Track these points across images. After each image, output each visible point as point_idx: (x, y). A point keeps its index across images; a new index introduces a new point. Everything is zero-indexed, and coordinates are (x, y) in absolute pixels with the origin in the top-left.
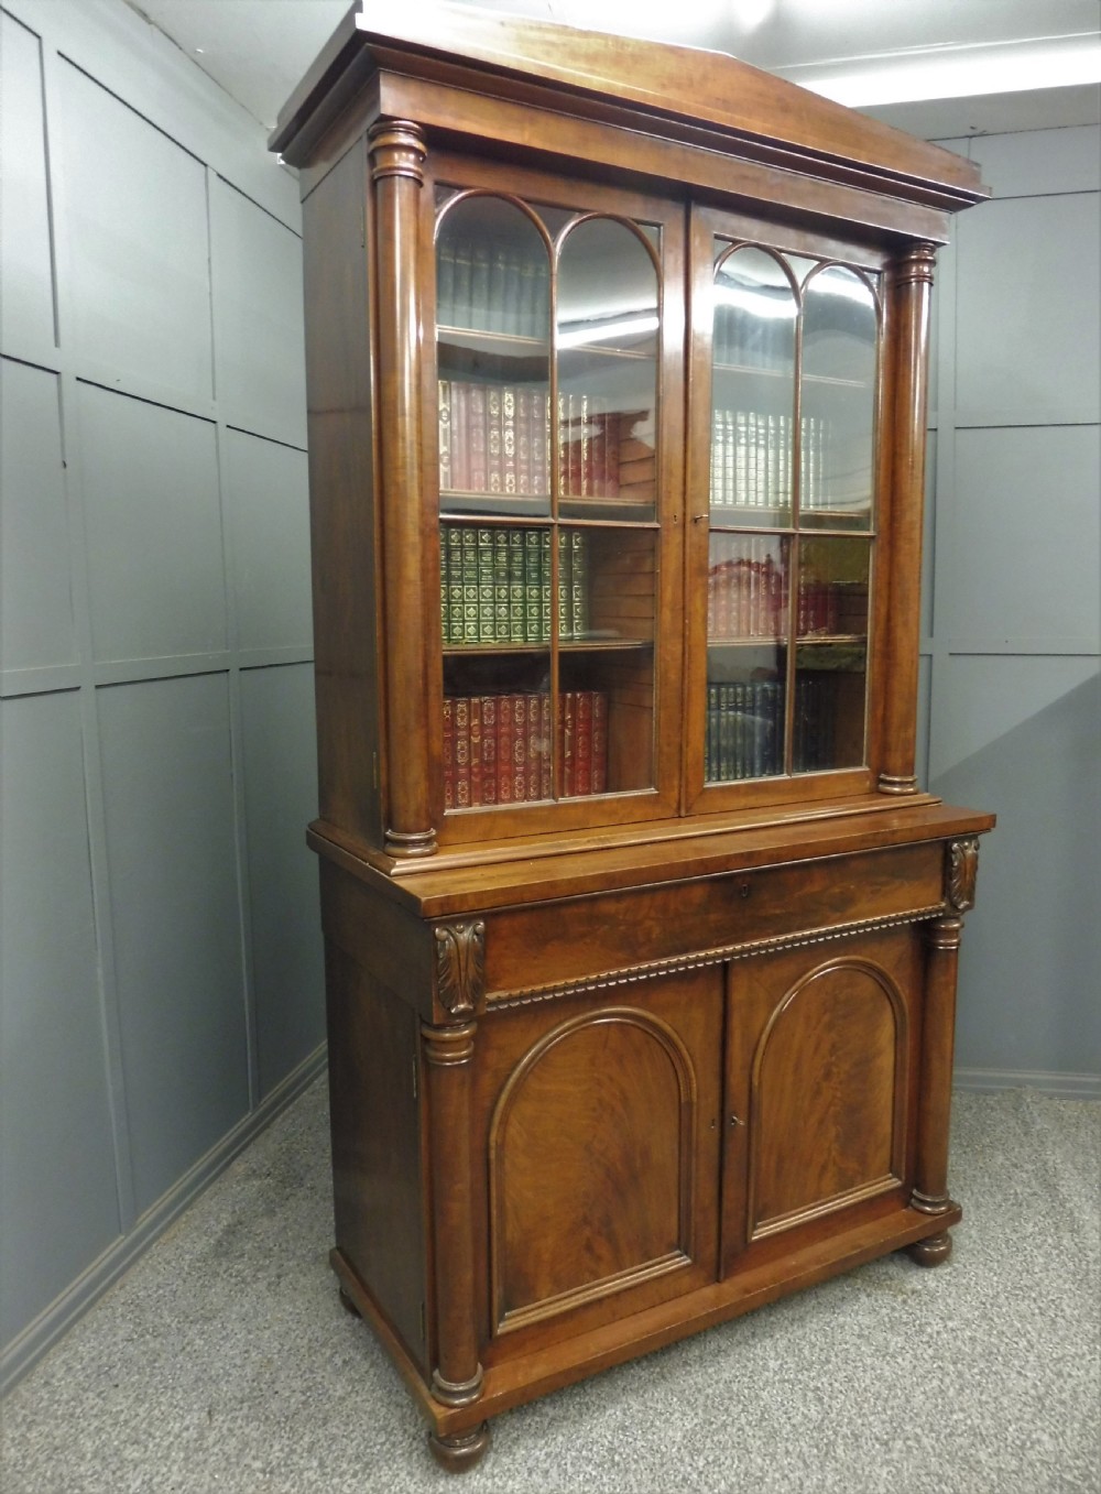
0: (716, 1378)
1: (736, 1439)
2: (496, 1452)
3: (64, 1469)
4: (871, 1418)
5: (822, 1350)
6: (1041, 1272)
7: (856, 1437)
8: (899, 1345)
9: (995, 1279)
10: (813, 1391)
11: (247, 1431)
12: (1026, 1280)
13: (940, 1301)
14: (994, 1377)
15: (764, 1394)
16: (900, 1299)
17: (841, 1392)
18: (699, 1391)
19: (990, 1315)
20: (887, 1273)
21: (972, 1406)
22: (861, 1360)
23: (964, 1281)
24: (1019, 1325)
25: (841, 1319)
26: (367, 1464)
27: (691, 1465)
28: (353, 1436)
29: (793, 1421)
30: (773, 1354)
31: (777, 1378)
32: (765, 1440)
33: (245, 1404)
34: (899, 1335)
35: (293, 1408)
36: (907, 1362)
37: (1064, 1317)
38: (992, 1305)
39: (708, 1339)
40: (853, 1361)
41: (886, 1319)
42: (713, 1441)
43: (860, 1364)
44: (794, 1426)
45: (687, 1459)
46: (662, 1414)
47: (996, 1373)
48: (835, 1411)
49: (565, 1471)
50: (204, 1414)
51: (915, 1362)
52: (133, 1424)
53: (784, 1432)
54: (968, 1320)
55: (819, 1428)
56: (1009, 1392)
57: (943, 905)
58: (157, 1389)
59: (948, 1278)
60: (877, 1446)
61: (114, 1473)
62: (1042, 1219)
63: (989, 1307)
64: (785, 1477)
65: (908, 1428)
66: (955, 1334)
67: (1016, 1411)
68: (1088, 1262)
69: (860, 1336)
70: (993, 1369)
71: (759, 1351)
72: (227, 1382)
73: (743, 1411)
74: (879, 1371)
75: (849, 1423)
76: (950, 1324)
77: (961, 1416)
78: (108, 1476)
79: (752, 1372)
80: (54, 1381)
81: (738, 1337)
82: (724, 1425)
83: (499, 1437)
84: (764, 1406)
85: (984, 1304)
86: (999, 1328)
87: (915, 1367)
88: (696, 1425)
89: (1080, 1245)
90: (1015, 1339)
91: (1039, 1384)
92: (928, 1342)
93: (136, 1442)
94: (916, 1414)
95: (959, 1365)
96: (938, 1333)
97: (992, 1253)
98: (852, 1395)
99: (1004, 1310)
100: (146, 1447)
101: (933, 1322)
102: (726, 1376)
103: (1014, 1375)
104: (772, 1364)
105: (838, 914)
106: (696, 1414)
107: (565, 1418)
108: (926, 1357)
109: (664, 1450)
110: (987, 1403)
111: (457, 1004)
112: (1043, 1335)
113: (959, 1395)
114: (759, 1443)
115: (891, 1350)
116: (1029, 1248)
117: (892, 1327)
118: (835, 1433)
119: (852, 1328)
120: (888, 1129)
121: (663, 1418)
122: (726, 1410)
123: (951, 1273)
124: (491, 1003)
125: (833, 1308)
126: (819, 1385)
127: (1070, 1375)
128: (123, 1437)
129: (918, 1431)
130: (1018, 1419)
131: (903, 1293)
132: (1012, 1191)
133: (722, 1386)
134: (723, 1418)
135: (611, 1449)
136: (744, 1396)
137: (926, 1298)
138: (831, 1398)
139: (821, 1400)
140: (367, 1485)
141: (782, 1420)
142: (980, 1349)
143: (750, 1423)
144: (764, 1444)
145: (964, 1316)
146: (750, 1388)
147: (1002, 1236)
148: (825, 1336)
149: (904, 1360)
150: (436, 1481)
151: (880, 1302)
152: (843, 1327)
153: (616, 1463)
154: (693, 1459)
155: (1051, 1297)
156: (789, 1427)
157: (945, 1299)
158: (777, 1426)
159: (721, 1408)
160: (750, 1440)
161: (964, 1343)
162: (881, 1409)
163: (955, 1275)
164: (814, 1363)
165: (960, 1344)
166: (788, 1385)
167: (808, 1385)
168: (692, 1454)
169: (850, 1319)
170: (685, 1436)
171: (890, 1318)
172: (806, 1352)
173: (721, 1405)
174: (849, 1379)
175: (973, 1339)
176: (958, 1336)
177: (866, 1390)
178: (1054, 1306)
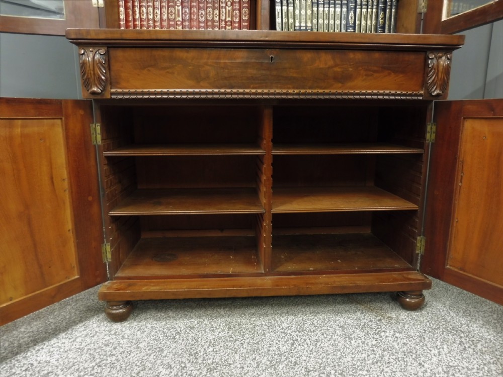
0: (252, 322)
1: (236, 347)
2: (135, 320)
4: (312, 359)
5: (315, 326)
6: (476, 327)
7: (296, 363)
8: (359, 336)
9: (444, 323)
10: (293, 340)
13: (401, 324)
14: (402, 363)
15: (267, 335)
16: (379, 318)
17: (307, 344)
18: (240, 324)
19: (425, 336)
20: (382, 307)
22: (332, 336)
23: (422, 319)
24: (439, 344)
25: (338, 318)
26: (89, 309)
27: (205, 349)
30: (289, 322)
32: (249, 351)
34: (363, 332)
36: (356, 344)
37: (474, 349)
38: (429, 332)
39: (265, 308)
40: (327, 335)
41: (362, 324)
42: (224, 344)
43: (329, 337)
44: (269, 350)
45: (206, 347)
47: (404, 361)
48: (296, 350)
49: (151, 333)
51: (361, 344)
53: (262, 351)
55: (280, 355)
57: (422, 92)
59: (414, 316)
60: (303, 371)
63: (427, 332)
64: (243, 368)
65: (328, 369)
69: (341, 327)
70: (405, 359)
71: (283, 319)
74: (336, 343)
75: (297, 357)
76: (397, 335)
79: (271, 325)
81: (279, 312)
82: (236, 340)
83: (143, 316)
84: (263, 339)
85: (425, 330)
86: (426, 342)
87: (358, 346)
88: (224, 336)
90: (431, 349)
91: (429, 371)
92: (377, 338)
94: (339, 365)
95: (385, 352)
96: (387, 336)
98: (312, 347)
99: (435, 336)
101: (388, 332)
102: (258, 323)
103: (416, 364)
104: (285, 325)
105: (340, 85)
106: (228, 332)
107: (173, 318)
109: (199, 340)
111: (91, 88)
112: (452, 353)
113: (373, 364)
115: (352, 337)
117: (363, 328)
118: (287, 359)
119: (340, 323)
121: (212, 329)
123: (417, 315)
124: (112, 94)
125: (338, 313)
126: (299, 339)
131: (383, 316)
133: (252, 326)
134: (238, 337)
135: (178, 333)
136: (257, 332)
137: (393, 321)
138: (299, 345)
139: (292, 345)
140: (81, 315)
141: (265, 346)
142: (405, 349)
143: (248, 343)
144: (247, 352)
145: (409, 334)
146: (263, 331)
147: (465, 308)
148: (322, 322)
149: (355, 342)
150: (104, 322)
151: (366, 317)
152: (335, 321)
153: (174, 338)
154: (208, 348)
155: (473, 339)
156: (266, 350)
157: (404, 324)
158: (260, 348)
159: (242, 334)
160: (242, 349)
161: (398, 344)
162: (321, 357)
163: (419, 316)
164: (306, 330)
165: (395, 344)
166: (283, 335)
167: (293, 337)
168: (210, 345)
169: (342, 319)
170: (215, 338)
171: (365, 324)
172: (306, 325)
173: (243, 333)
174: (317, 340)
175: (405, 344)
176: (397, 340)
177: (321, 348)
178: (471, 343)
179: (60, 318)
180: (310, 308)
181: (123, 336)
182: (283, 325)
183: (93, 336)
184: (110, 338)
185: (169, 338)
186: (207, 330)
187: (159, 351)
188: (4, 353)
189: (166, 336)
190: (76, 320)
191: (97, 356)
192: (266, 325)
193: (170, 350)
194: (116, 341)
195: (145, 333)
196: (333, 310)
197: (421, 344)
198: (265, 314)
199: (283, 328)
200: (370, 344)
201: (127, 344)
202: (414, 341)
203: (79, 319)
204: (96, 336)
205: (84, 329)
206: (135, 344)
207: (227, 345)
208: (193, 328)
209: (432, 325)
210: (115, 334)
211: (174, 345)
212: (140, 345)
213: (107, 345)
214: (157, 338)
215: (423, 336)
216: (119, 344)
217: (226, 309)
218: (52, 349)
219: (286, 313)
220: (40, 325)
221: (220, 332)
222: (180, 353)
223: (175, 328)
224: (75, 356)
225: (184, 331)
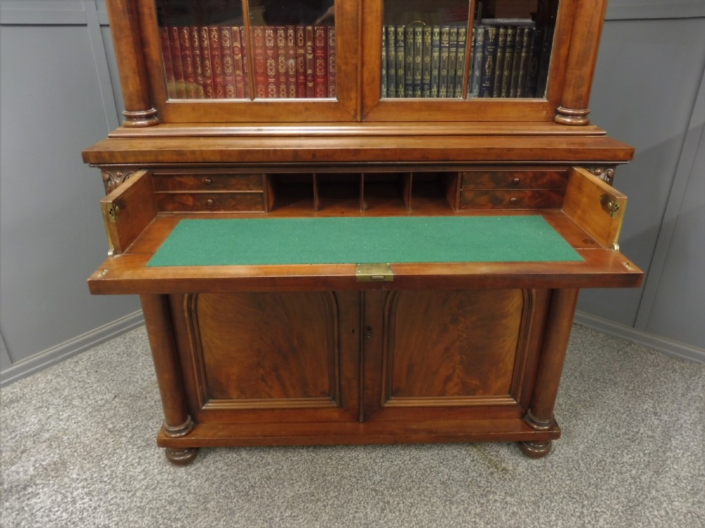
0: (339, 472)
1: (317, 510)
2: (202, 464)
5: (413, 481)
6: (606, 489)
8: (463, 498)
9: (568, 482)
10: (384, 503)
11: (121, 410)
12: (590, 491)
13: (516, 481)
15: (355, 493)
16: (492, 470)
17: (400, 511)
18: (324, 475)
19: (540, 504)
20: (498, 452)
22: (430, 498)
23: (543, 476)
24: (554, 518)
25: (442, 468)
27: (281, 513)
30: (383, 472)
31: (372, 486)
32: (331, 517)
33: (131, 398)
34: (468, 492)
36: (456, 510)
38: (547, 498)
39: (356, 449)
40: (425, 496)
41: (470, 479)
42: (304, 505)
43: (427, 499)
44: (355, 517)
45: (283, 509)
46: (292, 480)
49: (221, 487)
50: (113, 396)
51: (462, 512)
52: (87, 390)
54: (523, 501)
58: (108, 379)
59: (535, 468)
61: (64, 407)
62: (642, 456)
63: (544, 498)
66: (505, 506)
68: (647, 497)
69: (443, 483)
71: (376, 468)
72: (134, 386)
73: (336, 497)
74: (434, 509)
76: (508, 498)
78: (60, 408)
79: (361, 477)
80: (80, 362)
81: (373, 455)
82: (318, 500)
83: (211, 457)
84: (349, 499)
85: (542, 494)
87: (459, 515)
88: (305, 493)
89: (652, 484)
92: (482, 504)
93: (82, 398)
96: (495, 501)
97: (583, 465)
98: (404, 515)
99: (553, 505)
100: (83, 401)
101: (498, 493)
102: (346, 473)
104: (377, 478)
106: (310, 487)
109: (276, 498)
115: (454, 500)
116: (612, 471)
117: (469, 485)
119: (443, 476)
120: (510, 367)
121: (291, 482)
122: (327, 492)
123: (539, 467)
125: (443, 459)
126: (391, 501)
128: (79, 394)
131: (496, 468)
132: (636, 430)
133: (338, 478)
134: (322, 496)
135: (252, 486)
136: (344, 489)
137: (508, 476)
138: (390, 511)
139: (383, 510)
140: (139, 454)
141: (351, 512)
143: (332, 505)
144: (329, 519)
145: (523, 497)
146: (351, 486)
147: (600, 456)
148: (422, 475)
149: (457, 508)
150: (166, 466)
151: (476, 467)
152: (438, 473)
153: (247, 494)
154: (286, 510)
155: (598, 509)
156: (351, 516)
157: (520, 482)
158: (345, 513)
159: (326, 490)
160: (324, 514)
161: (506, 515)
163: (541, 469)
164: (401, 487)
165: (502, 513)
166: (374, 493)
167: (384, 498)
168: (287, 507)
169: (447, 470)
170: (294, 496)
171: (473, 480)
172: (402, 479)
173: (328, 488)
174: (412, 505)
175: (514, 513)
176: (506, 508)
177: (415, 516)
178: (593, 515)
179: (115, 458)
180: (411, 451)
181: (188, 489)
182: (375, 478)
183: (155, 489)
184: (174, 491)
185: (242, 494)
186: (286, 483)
187: (229, 514)
188: (57, 511)
189: (238, 492)
190: (134, 461)
191: (160, 520)
192: (355, 477)
193: (243, 513)
194: (180, 497)
195: (214, 486)
196: (438, 454)
197: (533, 516)
198: (355, 458)
199: (374, 483)
200: (473, 512)
201: (194, 503)
202: (525, 510)
203: (137, 460)
204: (158, 489)
205: (143, 477)
206: (203, 504)
207: (307, 508)
208: (269, 478)
209: (552, 487)
210: (179, 486)
211: (247, 505)
212: (209, 505)
213: (171, 503)
214: (227, 495)
215: (538, 502)
216: (185, 501)
217: (310, 449)
218: (110, 508)
219: (381, 458)
220: (94, 469)
221: (300, 487)
222: (254, 517)
223: (249, 480)
224: (136, 519)
225: (259, 483)
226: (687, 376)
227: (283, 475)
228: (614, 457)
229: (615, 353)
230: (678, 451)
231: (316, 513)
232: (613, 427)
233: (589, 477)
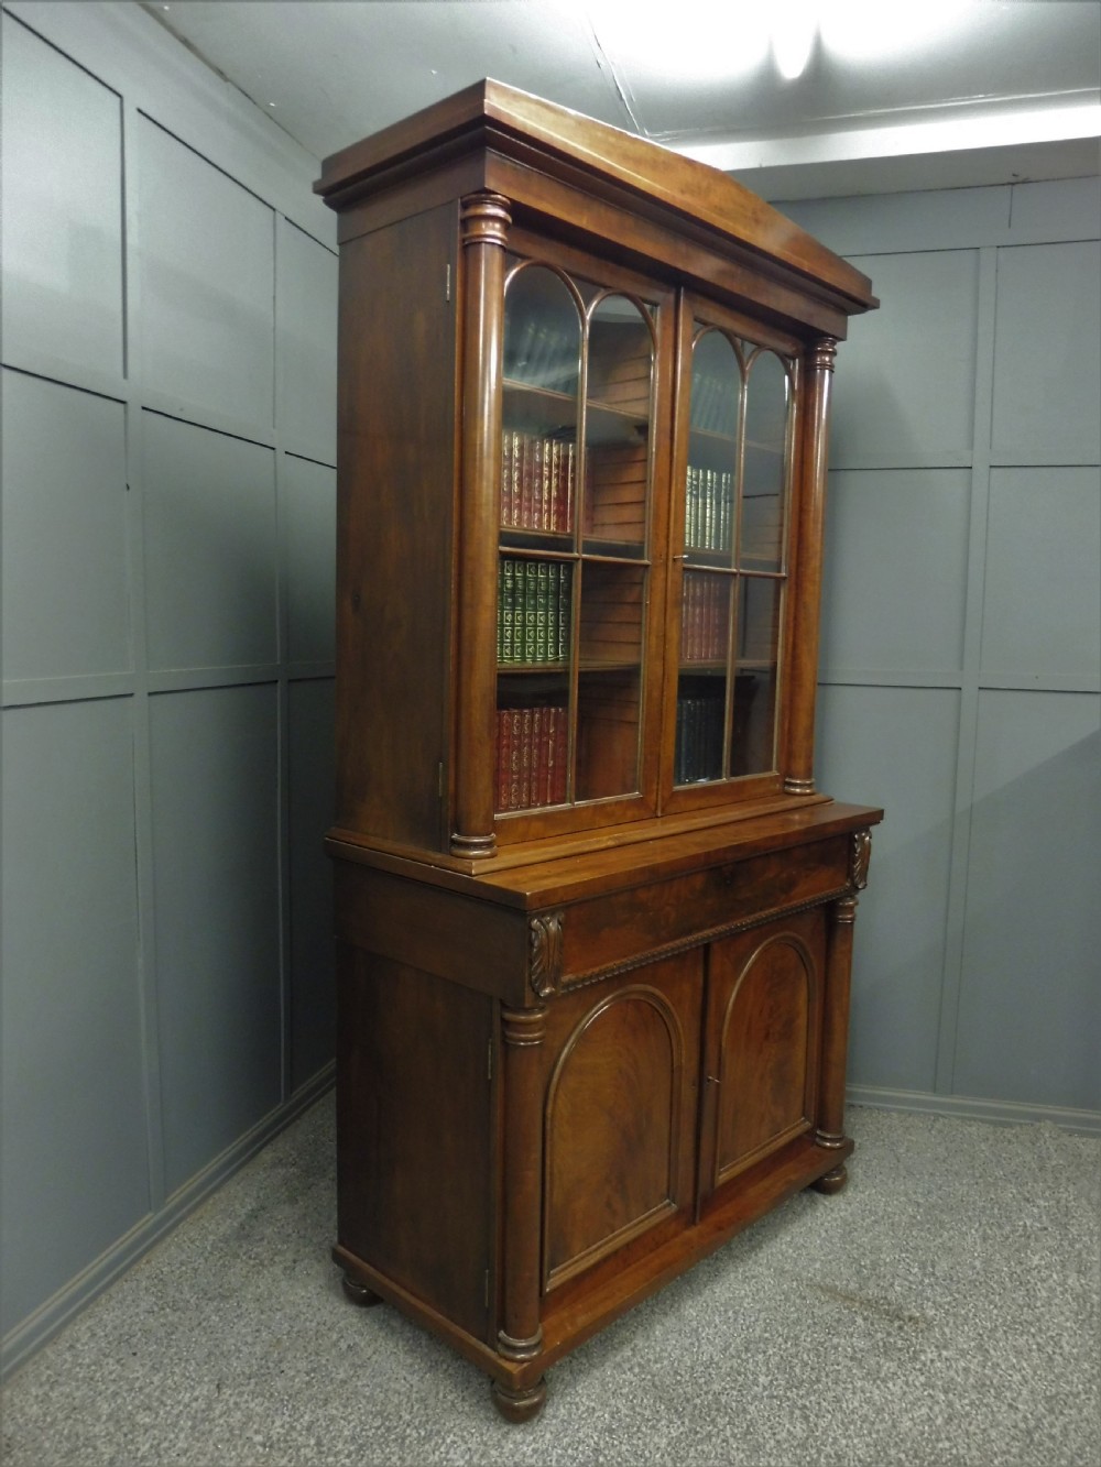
0: (705, 1389)
3: (80, 1428)
4: (855, 1441)
5: (812, 1369)
6: (1043, 1306)
8: (891, 1370)
9: (995, 1311)
10: (800, 1409)
11: (252, 1405)
12: (1027, 1315)
13: (936, 1329)
14: (984, 1409)
15: (751, 1408)
16: (896, 1323)
17: (829, 1412)
19: (987, 1347)
21: (959, 1436)
22: (851, 1382)
23: (963, 1312)
24: (1015, 1361)
26: (361, 1446)
28: (350, 1418)
29: (778, 1437)
30: (764, 1369)
31: (766, 1393)
32: (748, 1453)
33: (253, 1381)
34: (892, 1360)
35: (297, 1387)
36: (897, 1388)
37: (1061, 1354)
38: (988, 1337)
40: (844, 1383)
41: (881, 1344)
42: (696, 1450)
43: (850, 1386)
44: (778, 1441)
46: (649, 1420)
47: (987, 1405)
48: (820, 1429)
51: (905, 1388)
52: (147, 1391)
53: (768, 1446)
54: (962, 1350)
55: (803, 1446)
56: (998, 1425)
58: (171, 1359)
59: (947, 1307)
61: (126, 1435)
62: (1048, 1254)
63: (985, 1339)
65: (893, 1452)
66: (948, 1364)
67: (1003, 1444)
69: (852, 1359)
70: (985, 1401)
73: (728, 1423)
74: (868, 1395)
75: (833, 1443)
76: (945, 1353)
77: (947, 1444)
78: (120, 1438)
79: (740, 1386)
80: (78, 1346)
82: (709, 1436)
84: (751, 1420)
85: (980, 1335)
86: (994, 1360)
87: (905, 1393)
88: (682, 1433)
89: (1087, 1287)
90: (1011, 1372)
91: (1030, 1416)
92: (920, 1370)
94: (902, 1440)
95: (951, 1395)
96: (931, 1361)
97: (995, 1286)
98: (839, 1416)
99: (1000, 1343)
100: (157, 1414)
101: (928, 1351)
103: (1004, 1408)
104: (762, 1379)
106: (683, 1423)
108: (917, 1384)
109: (648, 1455)
110: (975, 1434)
112: (1039, 1372)
113: (947, 1424)
114: (742, 1455)
115: (882, 1375)
116: (1032, 1281)
117: (885, 1352)
118: (819, 1452)
119: (845, 1350)
122: (713, 1421)
126: (808, 1404)
127: (1062, 1413)
129: (903, 1456)
130: (1004, 1453)
131: (900, 1319)
132: (1021, 1223)
133: (710, 1397)
134: (709, 1429)
136: (731, 1409)
137: (922, 1325)
138: (817, 1417)
139: (806, 1418)
141: (766, 1435)
142: (971, 1380)
143: (734, 1436)
145: (959, 1346)
146: (737, 1402)
148: (818, 1357)
149: (894, 1385)
152: (836, 1348)
155: (1050, 1333)
156: (772, 1442)
157: (941, 1328)
158: (761, 1440)
159: (708, 1419)
161: (957, 1373)
162: (865, 1432)
164: (803, 1381)
165: (952, 1373)
166: (776, 1402)
167: (795, 1403)
170: (670, 1443)
171: (884, 1343)
172: (796, 1370)
174: (837, 1400)
175: (966, 1370)
176: (951, 1365)
177: (853, 1412)
178: (1052, 1343)
186: (643, 1429)
197: (989, 1364)
199: (765, 1388)
202: (976, 1361)
208: (611, 1430)
215: (982, 1346)
225: (602, 1442)
226: (1029, 1145)
227: (628, 1420)
228: (1021, 1263)
229: (927, 1134)
230: (1084, 1239)
231: (722, 1455)
232: (994, 1228)
233: (1013, 1299)
